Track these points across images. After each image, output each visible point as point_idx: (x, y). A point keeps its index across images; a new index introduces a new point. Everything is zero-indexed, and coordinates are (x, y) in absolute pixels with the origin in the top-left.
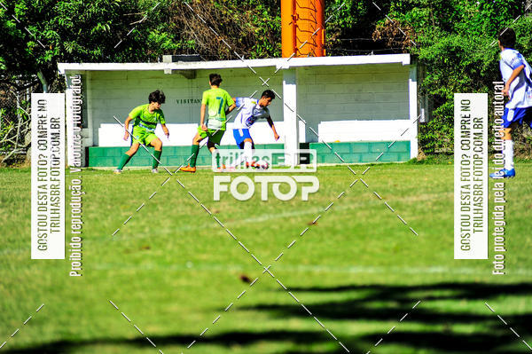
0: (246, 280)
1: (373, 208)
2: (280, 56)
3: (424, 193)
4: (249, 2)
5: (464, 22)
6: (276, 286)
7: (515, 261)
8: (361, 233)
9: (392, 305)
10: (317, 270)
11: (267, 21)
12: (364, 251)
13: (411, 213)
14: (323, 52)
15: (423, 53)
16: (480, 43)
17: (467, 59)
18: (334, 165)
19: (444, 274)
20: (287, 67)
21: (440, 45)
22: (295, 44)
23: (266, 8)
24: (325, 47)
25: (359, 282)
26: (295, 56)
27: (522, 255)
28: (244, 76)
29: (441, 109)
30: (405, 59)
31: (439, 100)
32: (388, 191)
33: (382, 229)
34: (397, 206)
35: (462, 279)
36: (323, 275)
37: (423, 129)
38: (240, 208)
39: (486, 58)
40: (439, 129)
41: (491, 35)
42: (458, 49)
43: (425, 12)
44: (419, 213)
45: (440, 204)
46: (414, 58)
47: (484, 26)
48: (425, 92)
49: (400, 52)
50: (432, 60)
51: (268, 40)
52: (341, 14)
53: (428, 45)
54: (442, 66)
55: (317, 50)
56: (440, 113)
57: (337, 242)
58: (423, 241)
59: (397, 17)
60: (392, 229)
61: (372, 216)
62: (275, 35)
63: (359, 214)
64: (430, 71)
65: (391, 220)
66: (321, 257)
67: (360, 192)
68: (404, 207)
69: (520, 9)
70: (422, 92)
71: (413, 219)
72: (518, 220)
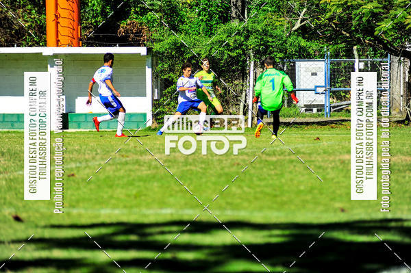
0: (17, 219)
1: (118, 164)
2: (46, 45)
3: (157, 153)
4: (20, 2)
5: (187, 24)
6: (43, 223)
7: (224, 205)
8: (110, 183)
9: (133, 238)
10: (75, 212)
11: (35, 18)
12: (111, 197)
13: (147, 168)
14: (79, 43)
15: (157, 47)
16: (198, 41)
17: (189, 53)
18: (88, 130)
19: (172, 214)
20: (51, 54)
21: (169, 41)
22: (57, 36)
23: (34, 8)
24: (81, 40)
25: (108, 220)
26: (58, 46)
27: (229, 200)
28: (17, 60)
29: (169, 89)
30: (142, 51)
31: (169, 83)
32: (130, 151)
33: (125, 180)
34: (137, 162)
35: (186, 218)
36: (80, 215)
37: (156, 104)
38: (13, 163)
39: (203, 52)
40: (168, 105)
41: (206, 35)
42: (182, 45)
43: (157, 16)
44: (154, 168)
45: (170, 161)
46: (149, 50)
47: (201, 28)
48: (157, 76)
49: (139, 45)
50: (163, 53)
51: (36, 33)
52: (93, 15)
53: (160, 41)
54: (171, 57)
55: (75, 42)
56: (169, 92)
57: (91, 190)
58: (156, 189)
59: (136, 18)
60: (134, 180)
61: (118, 170)
62: (42, 29)
63: (108, 168)
64: (162, 60)
65: (132, 173)
66: (78, 201)
67: (108, 152)
68: (142, 163)
69: (227, 16)
70: (155, 76)
71: (149, 172)
72: (227, 174)
